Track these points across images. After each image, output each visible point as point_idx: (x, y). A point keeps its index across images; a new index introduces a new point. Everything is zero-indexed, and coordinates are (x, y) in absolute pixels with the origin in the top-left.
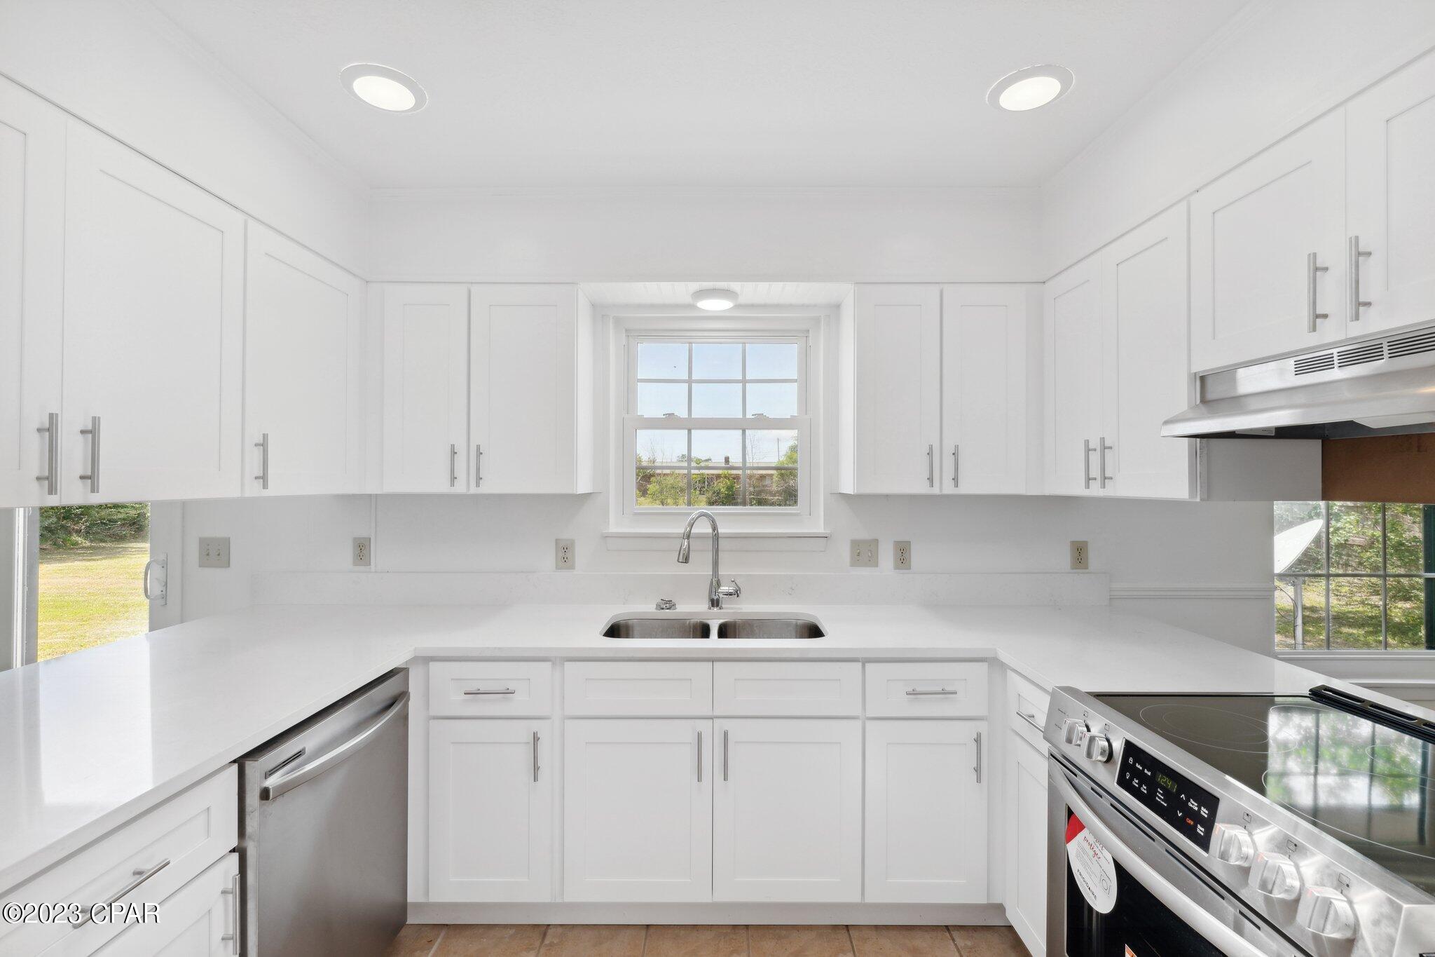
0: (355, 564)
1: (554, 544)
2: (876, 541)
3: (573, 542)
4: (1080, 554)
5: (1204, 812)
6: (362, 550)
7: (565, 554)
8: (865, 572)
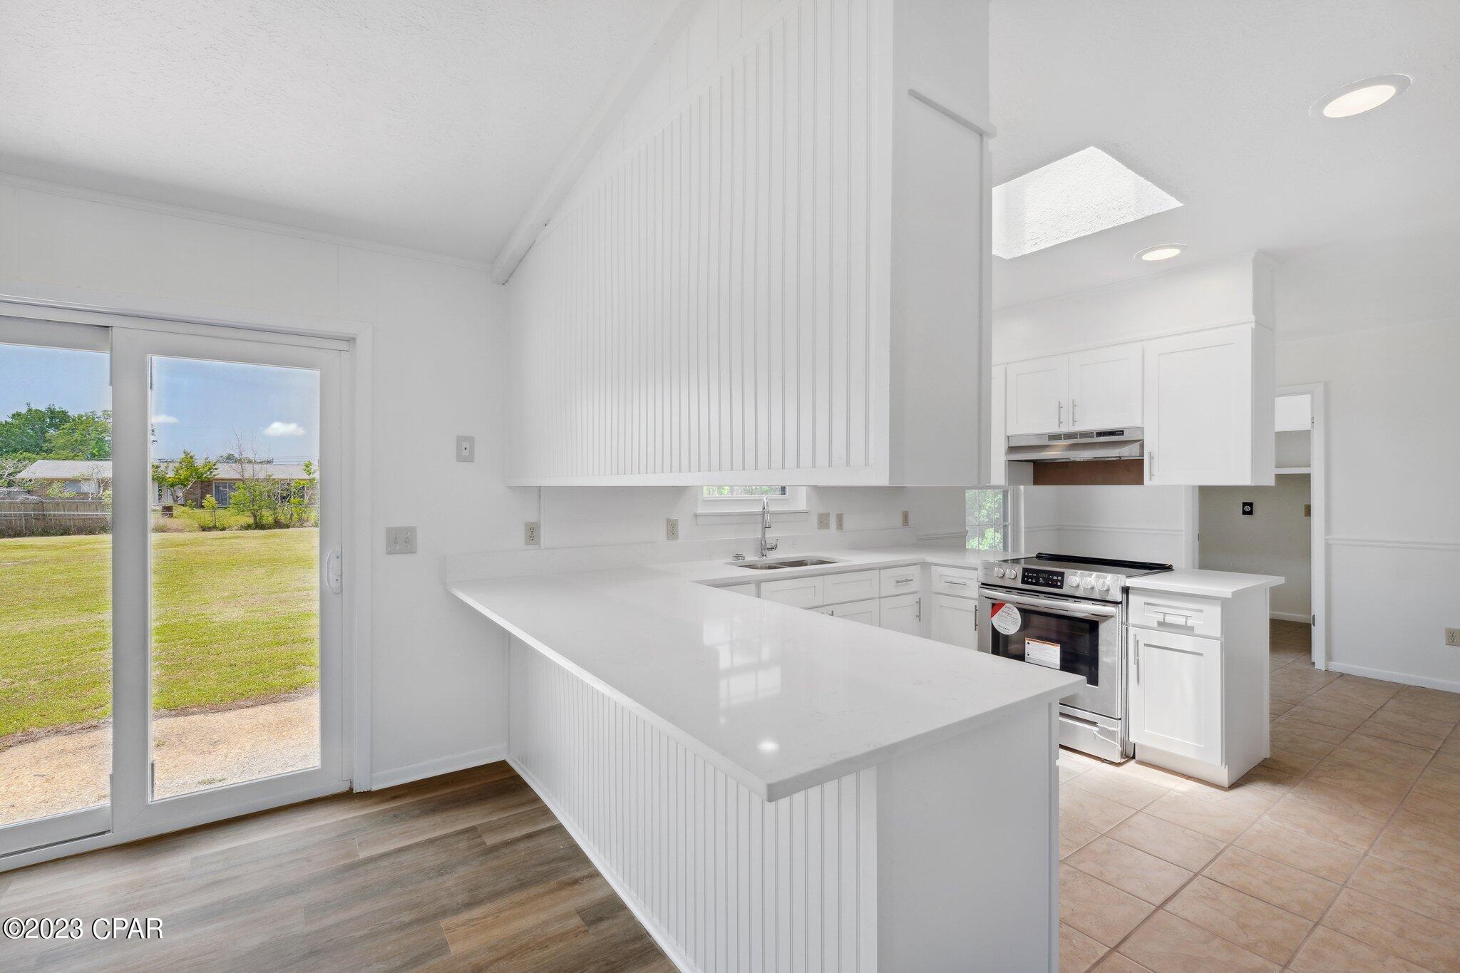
0: (527, 544)
1: (665, 522)
2: (829, 514)
3: (676, 521)
4: (906, 517)
5: (1060, 578)
6: (532, 533)
7: (672, 529)
8: (824, 531)
